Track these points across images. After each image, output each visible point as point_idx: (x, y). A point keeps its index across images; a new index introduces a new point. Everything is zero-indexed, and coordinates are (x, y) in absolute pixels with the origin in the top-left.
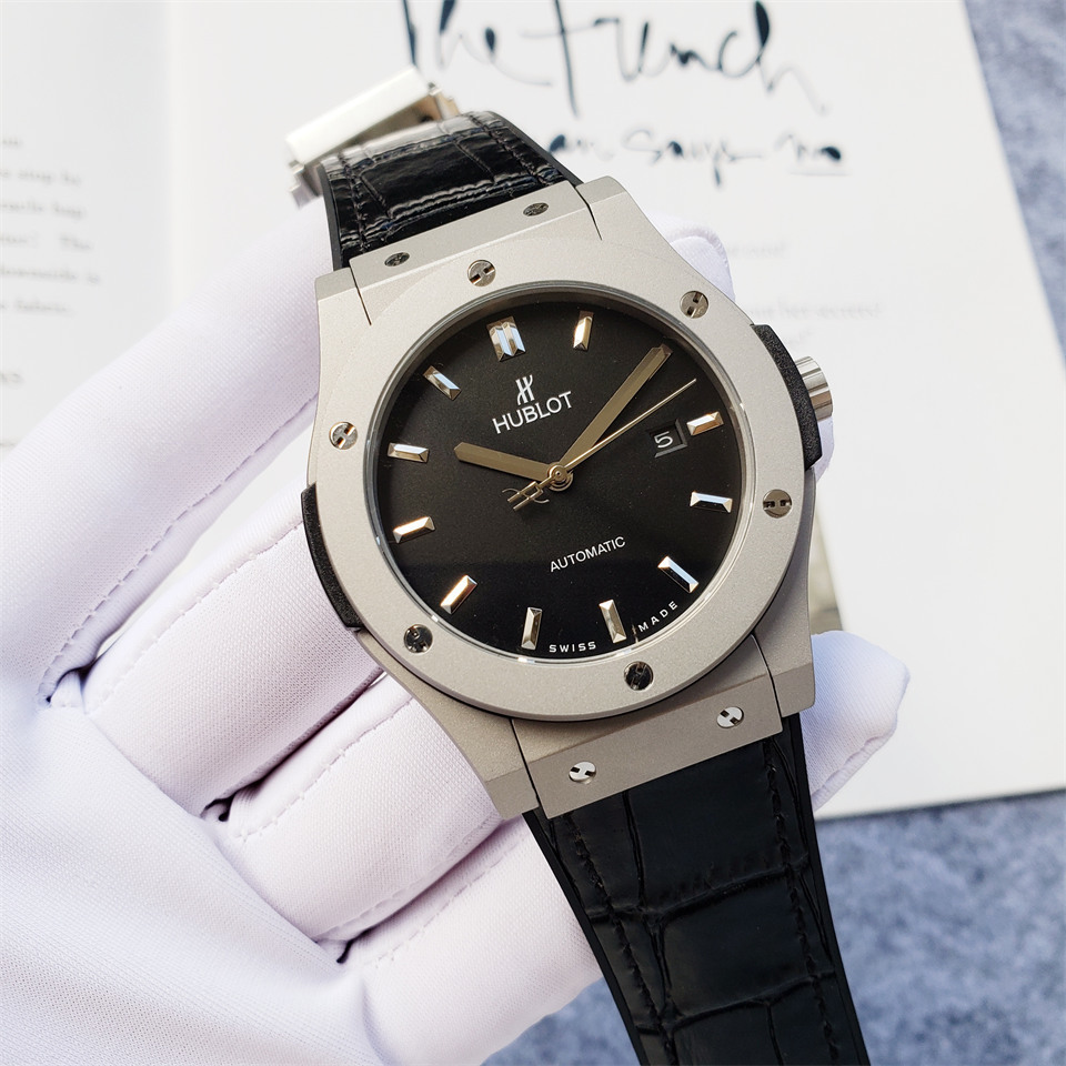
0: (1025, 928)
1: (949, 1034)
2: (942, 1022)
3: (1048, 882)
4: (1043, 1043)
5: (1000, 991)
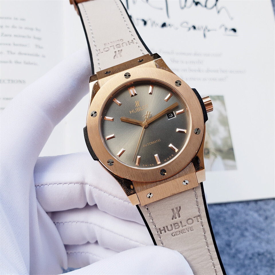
1: (257, 258)
2: (256, 255)
5: (271, 247)
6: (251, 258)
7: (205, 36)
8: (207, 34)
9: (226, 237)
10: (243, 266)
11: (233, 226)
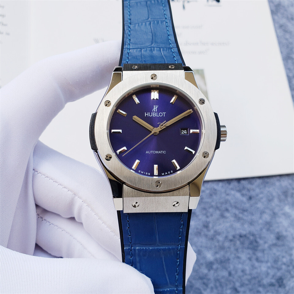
0: (262, 212)
1: (239, 240)
2: (238, 237)
3: (270, 200)
4: (265, 242)
5: (254, 229)
6: (231, 241)
9: (203, 218)
10: (222, 248)
11: (212, 206)
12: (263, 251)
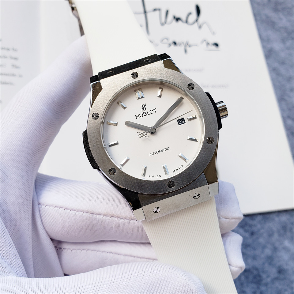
0: (264, 247)
4: (268, 276)
5: (257, 263)
7: (186, 51)
8: (188, 49)
12: (266, 285)
